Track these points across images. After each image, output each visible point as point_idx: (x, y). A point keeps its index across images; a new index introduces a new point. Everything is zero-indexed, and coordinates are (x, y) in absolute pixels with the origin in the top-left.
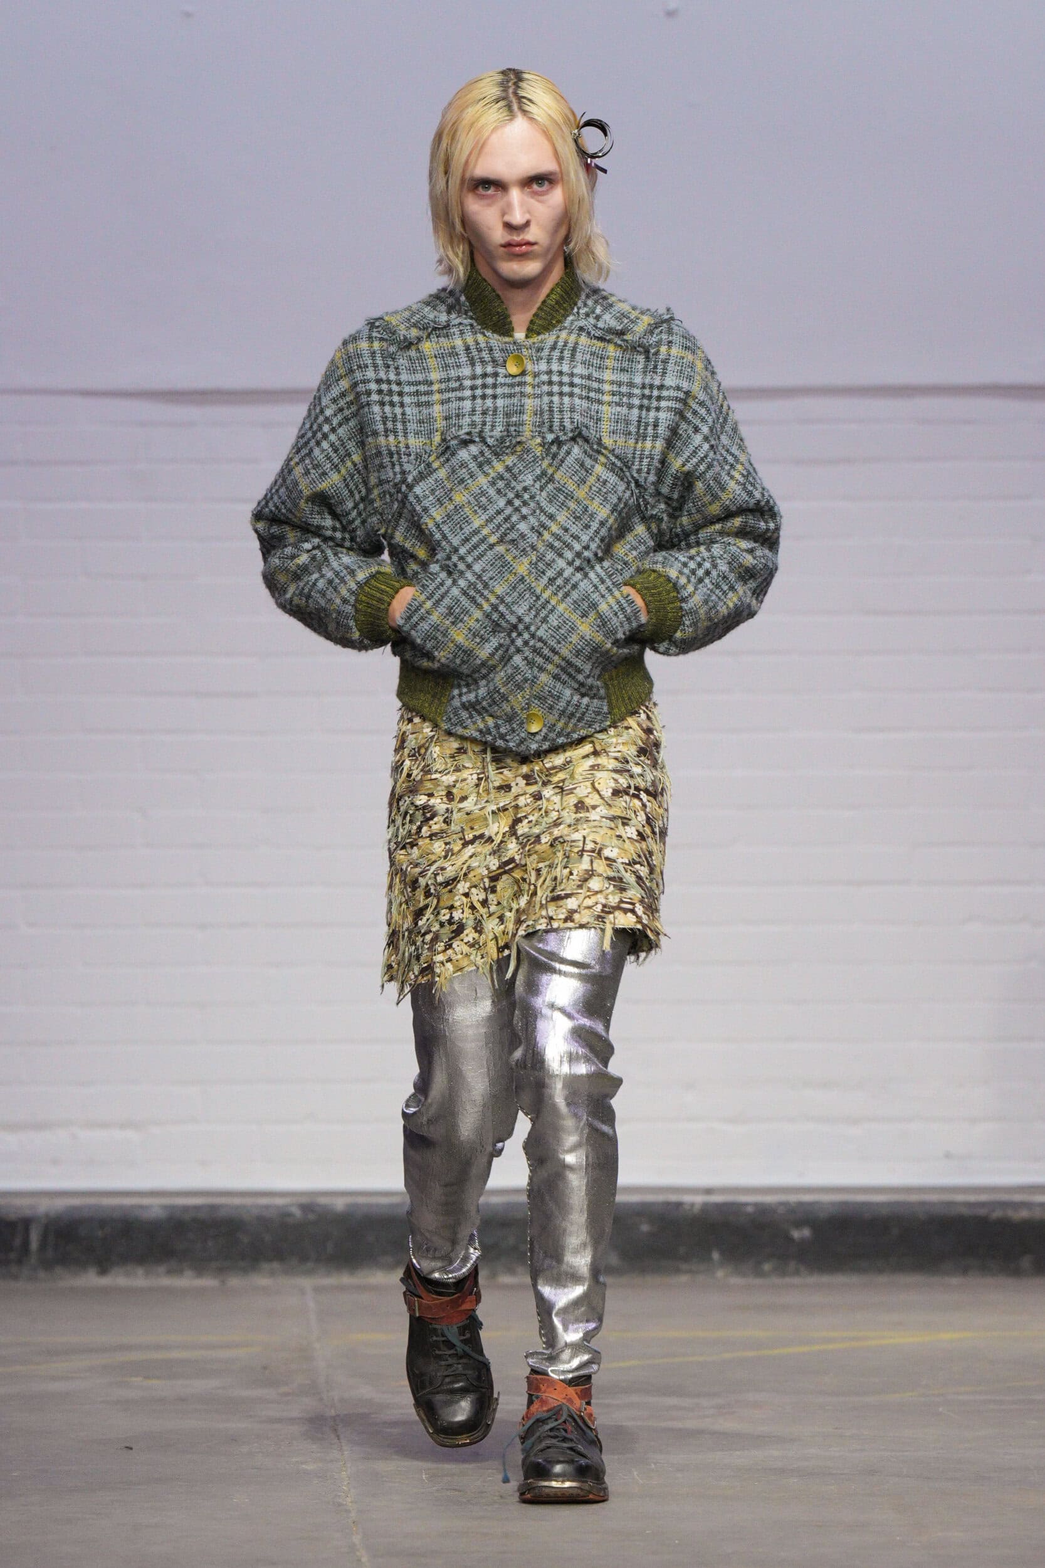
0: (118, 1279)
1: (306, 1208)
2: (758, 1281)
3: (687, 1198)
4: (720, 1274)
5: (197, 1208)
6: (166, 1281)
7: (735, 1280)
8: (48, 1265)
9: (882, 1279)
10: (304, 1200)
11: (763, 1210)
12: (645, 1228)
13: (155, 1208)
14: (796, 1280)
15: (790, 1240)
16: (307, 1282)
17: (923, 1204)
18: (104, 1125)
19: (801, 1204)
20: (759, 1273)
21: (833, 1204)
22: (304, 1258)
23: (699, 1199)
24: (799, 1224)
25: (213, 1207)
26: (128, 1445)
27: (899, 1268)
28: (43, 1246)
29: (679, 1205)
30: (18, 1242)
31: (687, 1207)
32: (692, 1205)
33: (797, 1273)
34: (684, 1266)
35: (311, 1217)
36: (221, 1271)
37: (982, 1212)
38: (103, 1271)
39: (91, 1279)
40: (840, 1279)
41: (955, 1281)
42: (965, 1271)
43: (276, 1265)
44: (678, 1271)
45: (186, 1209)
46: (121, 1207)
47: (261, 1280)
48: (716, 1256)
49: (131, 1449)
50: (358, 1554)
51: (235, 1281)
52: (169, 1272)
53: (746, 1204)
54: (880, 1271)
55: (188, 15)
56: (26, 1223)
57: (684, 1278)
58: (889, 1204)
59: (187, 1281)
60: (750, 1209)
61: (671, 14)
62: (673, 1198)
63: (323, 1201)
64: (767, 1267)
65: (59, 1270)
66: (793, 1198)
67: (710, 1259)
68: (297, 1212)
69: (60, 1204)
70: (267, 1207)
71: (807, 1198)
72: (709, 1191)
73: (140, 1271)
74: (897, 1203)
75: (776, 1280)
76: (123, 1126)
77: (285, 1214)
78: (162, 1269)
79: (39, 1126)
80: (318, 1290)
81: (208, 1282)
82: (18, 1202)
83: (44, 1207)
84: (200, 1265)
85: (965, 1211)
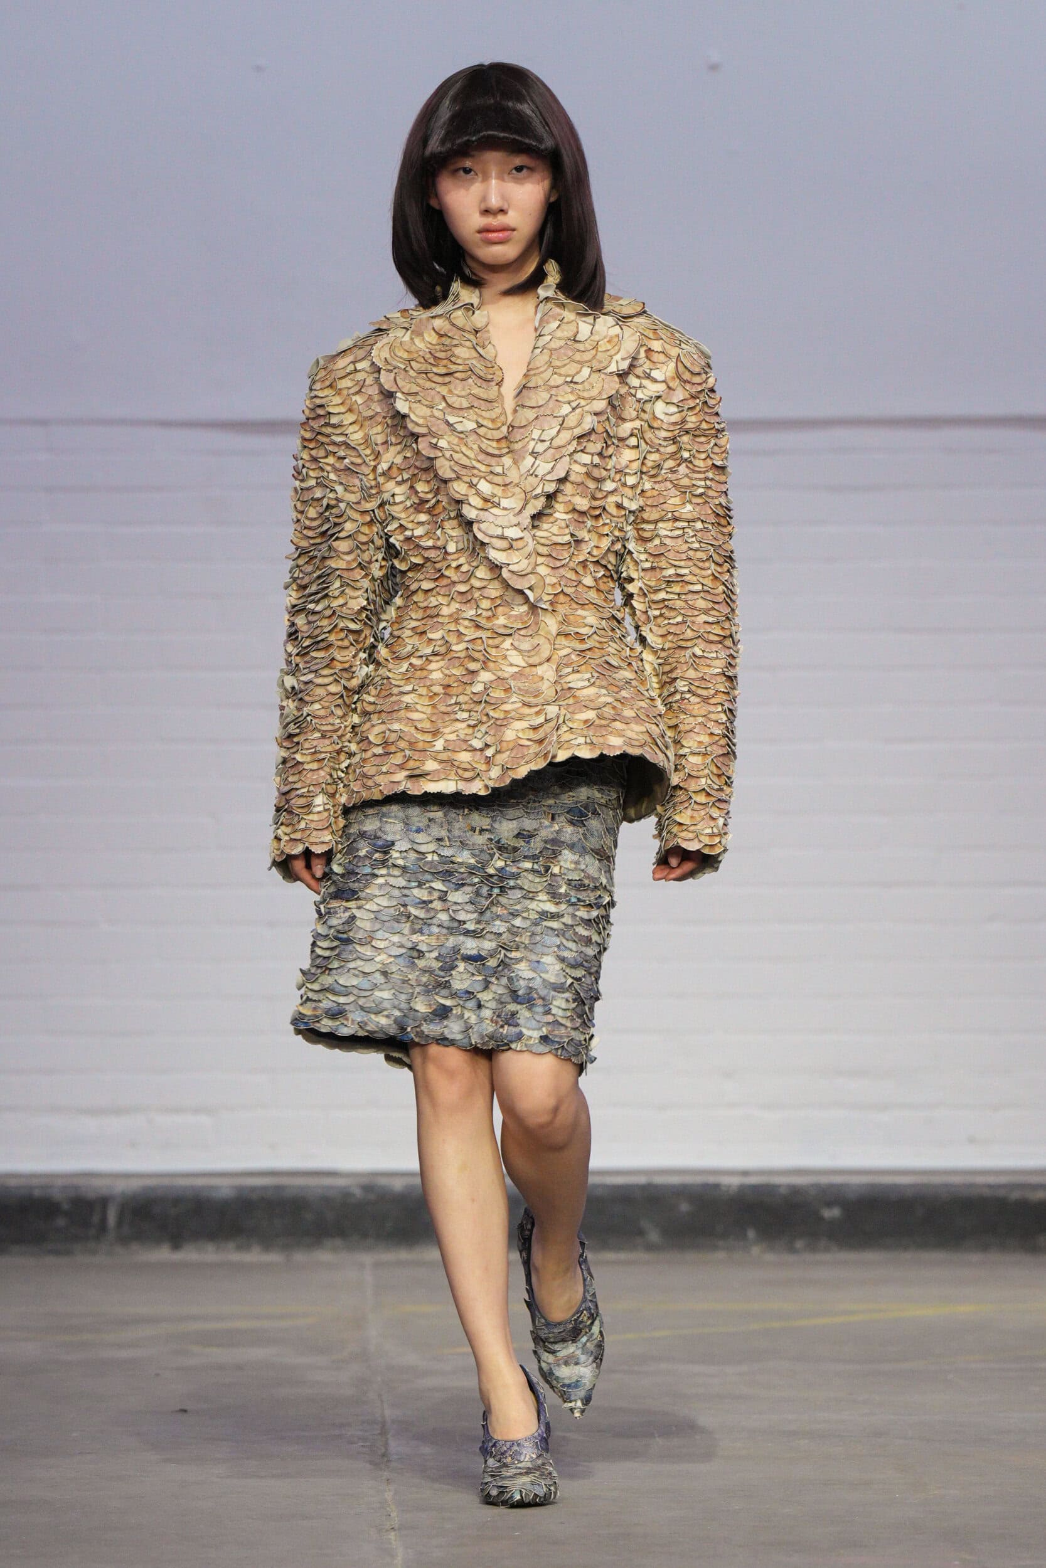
0: (190, 1254)
1: (368, 1188)
2: (790, 1258)
3: (725, 1180)
4: (756, 1250)
5: (265, 1188)
6: (236, 1257)
7: (770, 1257)
8: (124, 1240)
9: (907, 1256)
10: (365, 1181)
11: (795, 1190)
12: (684, 1207)
13: (225, 1189)
14: (827, 1257)
15: (821, 1219)
16: (367, 1258)
17: (946, 1185)
18: (178, 1110)
19: (831, 1186)
20: (792, 1250)
21: (859, 1186)
22: (365, 1235)
23: (735, 1181)
24: (829, 1204)
25: (279, 1188)
26: (183, 1408)
27: (924, 1246)
28: (120, 1223)
29: (717, 1186)
30: (96, 1219)
31: (724, 1189)
32: (729, 1186)
33: (827, 1250)
34: (721, 1243)
35: (372, 1197)
36: (286, 1248)
37: (1001, 1193)
38: (176, 1246)
39: (163, 1254)
40: (870, 1256)
41: (976, 1257)
42: (985, 1248)
43: (338, 1242)
44: (715, 1248)
45: (253, 1189)
46: (192, 1187)
47: (323, 1256)
48: (751, 1234)
49: (185, 1411)
50: (388, 1509)
51: (299, 1257)
52: (239, 1248)
53: (779, 1186)
54: (906, 1248)
55: (259, 69)
56: (103, 1202)
57: (721, 1255)
58: (914, 1186)
59: (254, 1256)
60: (783, 1191)
61: (714, 68)
62: (712, 1180)
63: (383, 1181)
64: (799, 1244)
65: (135, 1246)
66: (824, 1180)
67: (745, 1236)
68: (358, 1192)
69: (135, 1185)
70: (331, 1187)
71: (837, 1180)
72: (745, 1173)
73: (210, 1247)
74: (923, 1185)
75: (809, 1257)
76: (197, 1111)
77: (346, 1194)
78: (231, 1245)
79: (118, 1111)
80: (377, 1265)
81: (274, 1257)
82: (97, 1182)
83: (121, 1187)
84: (267, 1241)
85: (987, 1192)
